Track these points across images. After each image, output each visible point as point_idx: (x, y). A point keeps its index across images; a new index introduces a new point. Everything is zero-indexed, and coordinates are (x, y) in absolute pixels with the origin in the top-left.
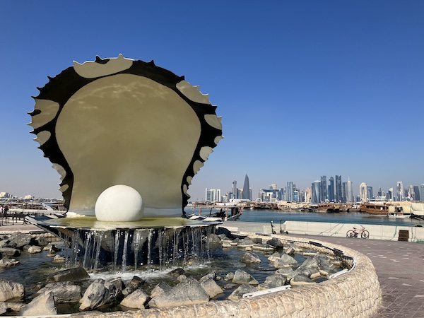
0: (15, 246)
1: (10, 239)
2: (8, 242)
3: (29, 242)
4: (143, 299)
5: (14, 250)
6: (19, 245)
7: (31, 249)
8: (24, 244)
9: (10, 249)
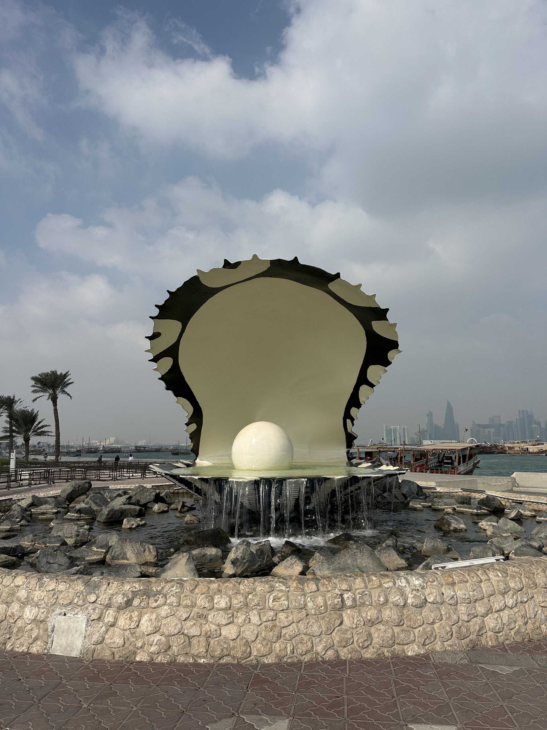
0: (137, 503)
1: (131, 494)
2: (130, 498)
3: (153, 498)
4: (298, 567)
5: (138, 508)
6: (143, 502)
7: (156, 507)
8: (147, 501)
9: (133, 507)
